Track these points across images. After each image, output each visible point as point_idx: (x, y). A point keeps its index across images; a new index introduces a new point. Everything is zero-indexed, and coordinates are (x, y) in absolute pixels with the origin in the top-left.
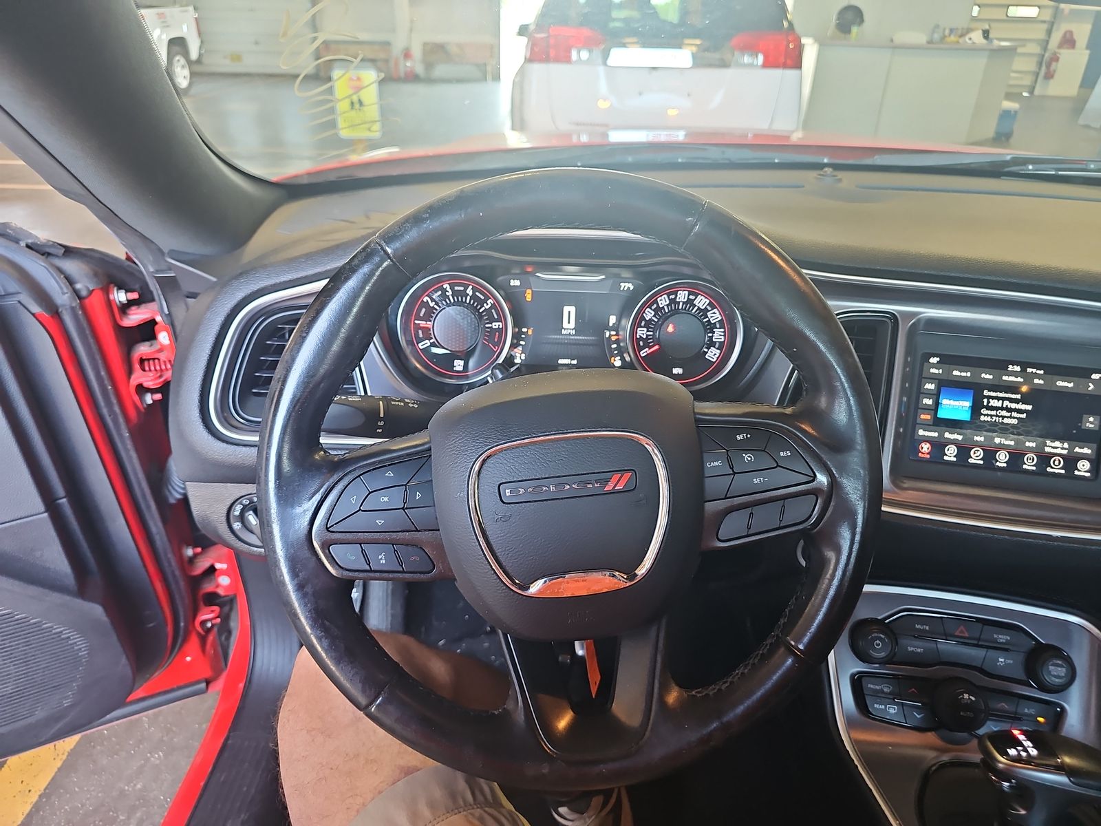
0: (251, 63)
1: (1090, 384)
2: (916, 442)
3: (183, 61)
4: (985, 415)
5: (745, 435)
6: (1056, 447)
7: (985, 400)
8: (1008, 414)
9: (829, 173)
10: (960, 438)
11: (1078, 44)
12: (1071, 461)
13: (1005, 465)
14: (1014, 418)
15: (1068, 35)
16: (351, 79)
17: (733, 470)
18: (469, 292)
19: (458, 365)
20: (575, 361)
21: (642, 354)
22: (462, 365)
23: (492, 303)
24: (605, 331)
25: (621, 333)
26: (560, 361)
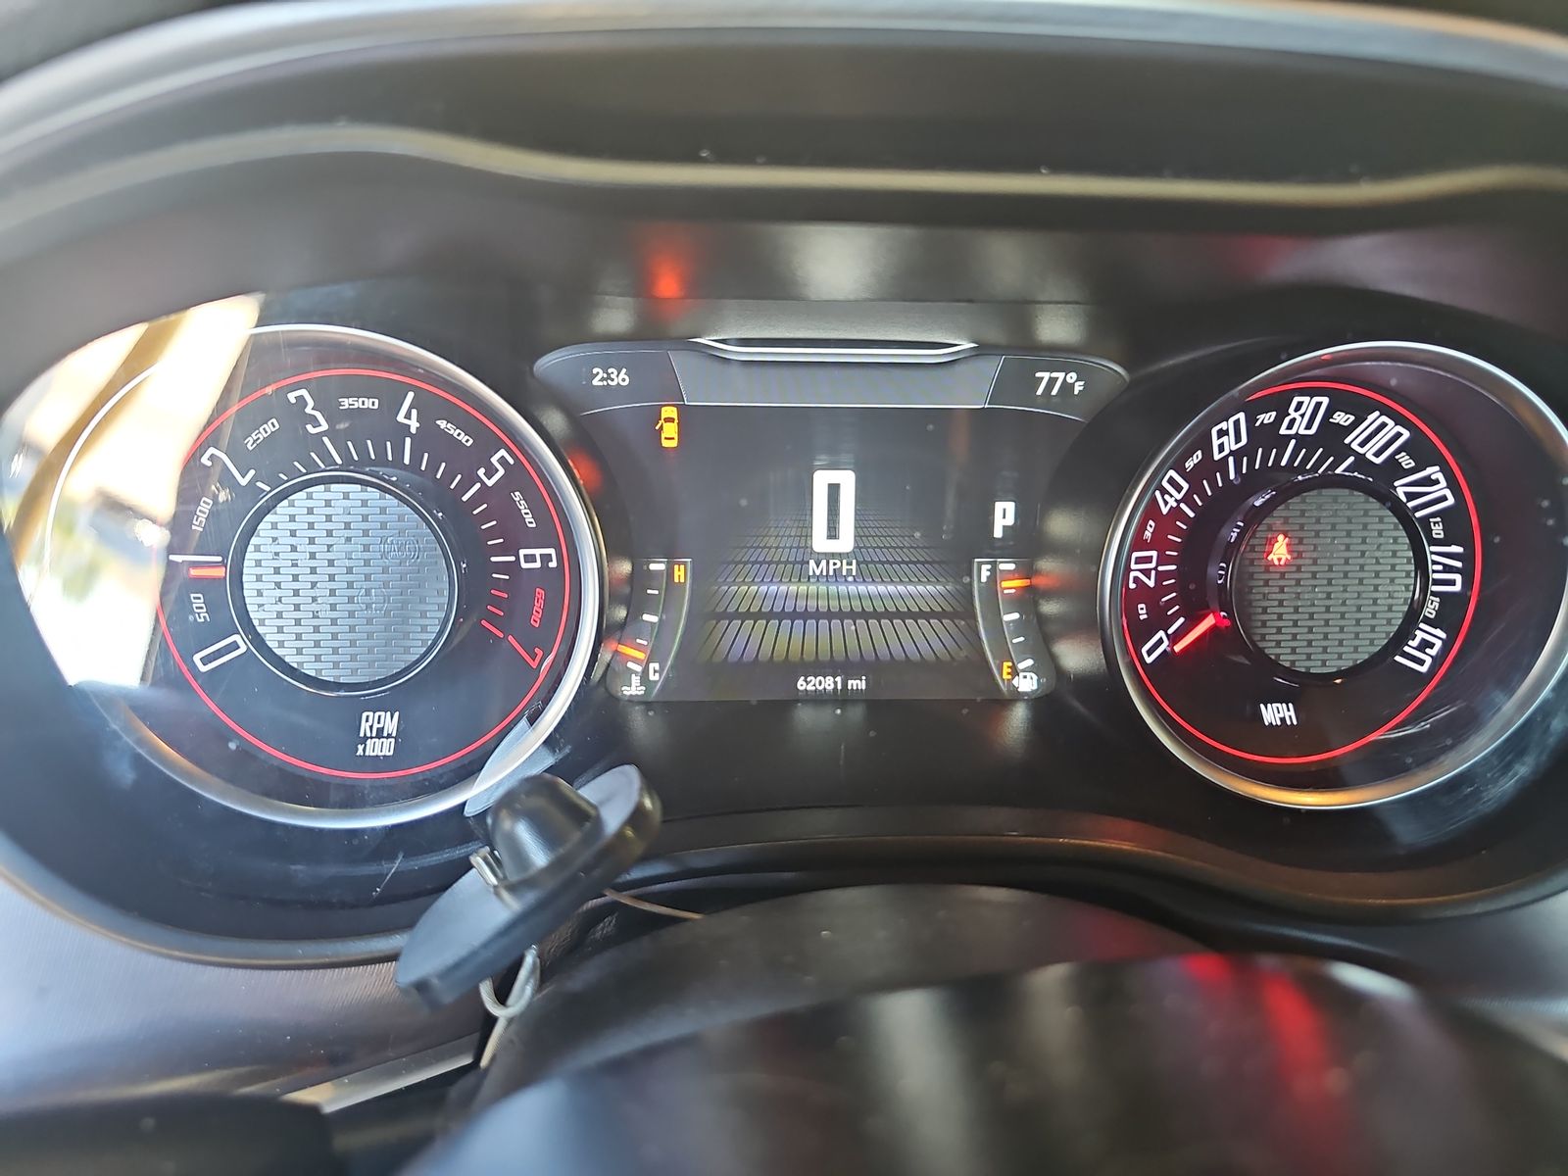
18: (408, 416)
19: (374, 735)
20: (861, 680)
21: (1149, 653)
22: (394, 735)
23: (511, 461)
24: (976, 560)
25: (1047, 565)
26: (801, 681)
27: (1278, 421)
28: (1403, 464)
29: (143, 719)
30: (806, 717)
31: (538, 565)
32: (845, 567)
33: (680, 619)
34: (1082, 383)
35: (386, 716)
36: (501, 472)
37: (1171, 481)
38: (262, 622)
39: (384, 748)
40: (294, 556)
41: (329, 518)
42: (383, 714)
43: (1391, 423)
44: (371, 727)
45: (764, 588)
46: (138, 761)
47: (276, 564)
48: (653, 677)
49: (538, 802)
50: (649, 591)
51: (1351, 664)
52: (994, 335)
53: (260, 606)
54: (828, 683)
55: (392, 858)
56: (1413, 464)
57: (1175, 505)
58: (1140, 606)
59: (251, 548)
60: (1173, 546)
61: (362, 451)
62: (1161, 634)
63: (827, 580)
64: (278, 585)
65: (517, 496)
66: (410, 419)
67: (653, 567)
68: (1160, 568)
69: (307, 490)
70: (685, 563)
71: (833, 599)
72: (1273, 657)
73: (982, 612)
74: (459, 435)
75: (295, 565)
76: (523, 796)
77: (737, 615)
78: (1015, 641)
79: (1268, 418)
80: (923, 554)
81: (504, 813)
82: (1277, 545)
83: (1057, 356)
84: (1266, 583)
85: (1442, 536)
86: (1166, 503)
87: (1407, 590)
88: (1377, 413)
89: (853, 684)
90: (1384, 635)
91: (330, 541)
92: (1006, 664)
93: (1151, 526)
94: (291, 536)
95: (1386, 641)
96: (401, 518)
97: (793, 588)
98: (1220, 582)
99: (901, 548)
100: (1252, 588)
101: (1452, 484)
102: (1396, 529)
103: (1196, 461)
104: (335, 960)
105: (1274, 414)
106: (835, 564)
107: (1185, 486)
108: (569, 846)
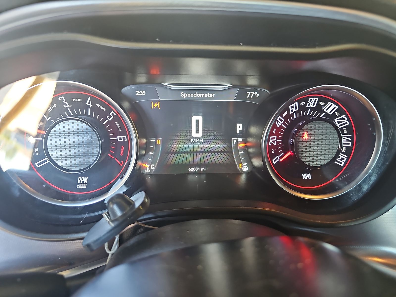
18: (89, 103)
19: (81, 183)
20: (204, 168)
21: (275, 161)
22: (86, 183)
23: (115, 114)
24: (233, 138)
25: (249, 140)
26: (189, 169)
27: (306, 104)
28: (337, 115)
29: (22, 179)
30: (190, 177)
31: (122, 140)
32: (200, 140)
33: (159, 153)
34: (258, 95)
35: (84, 178)
36: (113, 117)
37: (280, 119)
38: (52, 155)
39: (84, 186)
40: (60, 138)
41: (69, 129)
42: (84, 177)
43: (333, 105)
44: (81, 181)
45: (180, 146)
46: (21, 190)
47: (56, 140)
48: (152, 168)
49: (119, 200)
50: (151, 147)
51: (323, 164)
52: (237, 83)
53: (52, 151)
54: (196, 169)
55: (85, 214)
56: (339, 115)
57: (281, 125)
58: (272, 150)
59: (49, 136)
60: (281, 135)
61: (78, 112)
62: (278, 157)
63: (196, 144)
64: (56, 146)
65: (117, 123)
66: (89, 104)
67: (152, 140)
68: (277, 140)
69: (63, 122)
70: (160, 140)
71: (197, 148)
72: (304, 162)
73: (234, 151)
74: (102, 108)
75: (60, 141)
76: (115, 199)
77: (173, 152)
78: (242, 158)
79: (303, 103)
80: (220, 137)
81: (110, 203)
82: (305, 135)
83: (252, 88)
84: (302, 144)
85: (346, 132)
86: (278, 124)
87: (337, 146)
88: (330, 102)
89: (202, 169)
90: (331, 157)
91: (69, 134)
92: (240, 164)
93: (275, 130)
94: (59, 133)
95: (332, 158)
96: (87, 129)
97: (187, 146)
98: (291, 144)
99: (214, 136)
100: (299, 145)
101: (349, 120)
102: (334, 131)
103: (286, 114)
104: (69, 239)
105: (305, 102)
106: (198, 140)
107: (283, 120)
108: (126, 211)
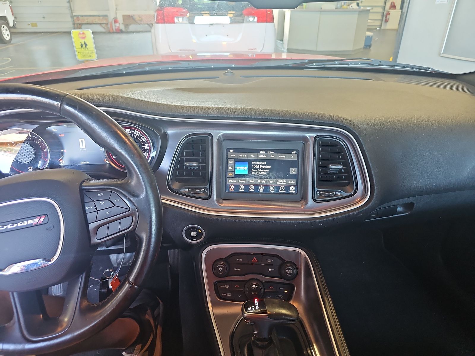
0: (41, 27)
1: (292, 156)
2: (227, 186)
3: (6, 27)
4: (253, 172)
5: (101, 194)
6: (282, 182)
7: (253, 166)
8: (262, 171)
9: (229, 71)
10: (244, 182)
11: (397, 8)
12: (287, 187)
13: (263, 191)
14: (264, 172)
15: (393, 3)
16: (80, 34)
17: (97, 210)
19: (30, 169)
